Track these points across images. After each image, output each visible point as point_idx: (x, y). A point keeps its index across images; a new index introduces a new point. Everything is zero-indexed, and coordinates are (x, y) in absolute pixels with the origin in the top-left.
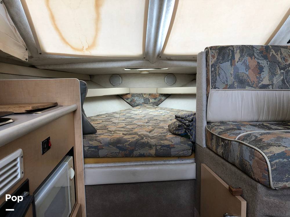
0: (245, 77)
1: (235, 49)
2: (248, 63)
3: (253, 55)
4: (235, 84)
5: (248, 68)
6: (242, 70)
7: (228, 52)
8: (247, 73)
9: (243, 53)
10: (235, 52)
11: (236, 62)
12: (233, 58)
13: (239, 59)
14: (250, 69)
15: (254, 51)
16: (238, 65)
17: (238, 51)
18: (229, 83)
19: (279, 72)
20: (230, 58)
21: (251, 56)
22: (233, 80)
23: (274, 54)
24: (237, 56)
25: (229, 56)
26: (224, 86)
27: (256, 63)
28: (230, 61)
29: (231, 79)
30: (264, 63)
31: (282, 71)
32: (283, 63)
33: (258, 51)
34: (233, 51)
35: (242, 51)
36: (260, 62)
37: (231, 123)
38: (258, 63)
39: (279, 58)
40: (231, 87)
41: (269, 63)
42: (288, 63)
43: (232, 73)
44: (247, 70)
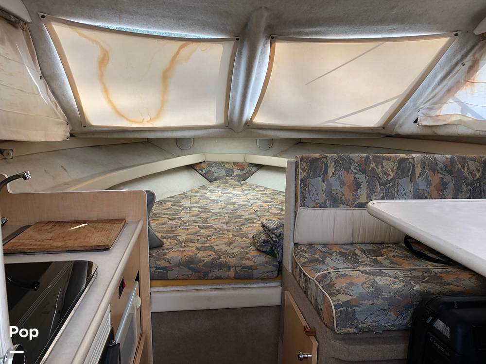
0: (339, 194)
1: (329, 162)
2: (343, 178)
3: (350, 168)
4: (327, 202)
5: (342, 183)
6: (336, 187)
7: (320, 165)
8: (342, 190)
9: (338, 166)
10: (329, 165)
11: (329, 177)
12: (326, 172)
13: (333, 174)
14: (345, 185)
15: (351, 164)
16: (332, 180)
17: (333, 164)
18: (321, 201)
19: (379, 189)
20: (322, 173)
21: (347, 169)
22: (325, 198)
23: (375, 167)
24: (331, 170)
25: (321, 170)
26: (315, 204)
27: (353, 179)
28: (322, 176)
29: (323, 197)
30: (362, 178)
31: (383, 187)
32: (384, 178)
33: (356, 164)
34: (326, 165)
35: (337, 164)
36: (357, 176)
37: (319, 247)
38: (355, 178)
39: (379, 172)
40: (323, 205)
41: (367, 178)
42: (389, 178)
43: (324, 189)
44: (342, 186)
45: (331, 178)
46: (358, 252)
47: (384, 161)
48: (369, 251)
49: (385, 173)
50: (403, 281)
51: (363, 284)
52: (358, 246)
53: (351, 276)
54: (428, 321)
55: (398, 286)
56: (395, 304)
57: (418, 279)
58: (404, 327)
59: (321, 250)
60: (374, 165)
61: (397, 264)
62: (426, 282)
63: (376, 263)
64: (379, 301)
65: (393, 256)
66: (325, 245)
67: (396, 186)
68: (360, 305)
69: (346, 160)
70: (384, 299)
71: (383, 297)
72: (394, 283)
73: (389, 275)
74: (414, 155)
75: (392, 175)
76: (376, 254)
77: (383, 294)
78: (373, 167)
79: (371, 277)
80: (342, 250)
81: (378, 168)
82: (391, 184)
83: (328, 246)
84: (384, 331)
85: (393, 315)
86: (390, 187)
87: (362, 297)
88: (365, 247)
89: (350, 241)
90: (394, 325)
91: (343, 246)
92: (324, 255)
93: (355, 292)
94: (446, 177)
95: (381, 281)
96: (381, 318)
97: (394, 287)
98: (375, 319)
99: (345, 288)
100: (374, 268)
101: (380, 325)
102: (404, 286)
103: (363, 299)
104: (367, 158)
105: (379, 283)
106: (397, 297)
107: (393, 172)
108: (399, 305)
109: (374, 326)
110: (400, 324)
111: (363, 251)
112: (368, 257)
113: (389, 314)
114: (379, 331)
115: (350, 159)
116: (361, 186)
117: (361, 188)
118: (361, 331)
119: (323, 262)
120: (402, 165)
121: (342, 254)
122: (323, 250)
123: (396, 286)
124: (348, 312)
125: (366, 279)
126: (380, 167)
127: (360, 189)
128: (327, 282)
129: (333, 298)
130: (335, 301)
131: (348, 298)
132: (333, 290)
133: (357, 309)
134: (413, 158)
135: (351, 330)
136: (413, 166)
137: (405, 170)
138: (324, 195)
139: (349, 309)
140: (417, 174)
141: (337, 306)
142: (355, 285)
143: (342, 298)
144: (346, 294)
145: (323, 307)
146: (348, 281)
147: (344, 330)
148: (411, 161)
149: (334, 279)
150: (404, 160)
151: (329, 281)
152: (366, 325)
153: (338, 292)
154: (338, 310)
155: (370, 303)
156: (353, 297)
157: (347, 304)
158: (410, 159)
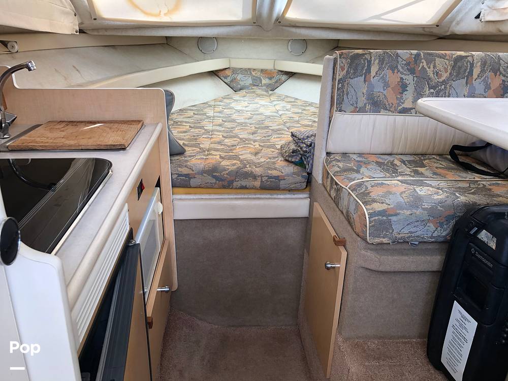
0: (382, 97)
1: (373, 59)
2: (388, 79)
3: (397, 67)
4: (367, 107)
5: (386, 85)
6: (378, 88)
7: (363, 62)
8: (385, 92)
9: (382, 64)
10: (372, 62)
11: (372, 77)
12: (369, 71)
13: (376, 74)
14: (389, 87)
15: (398, 62)
16: (375, 81)
17: (377, 61)
18: (360, 105)
19: (427, 92)
20: (364, 71)
21: (393, 68)
22: (365, 101)
23: (425, 66)
24: (374, 69)
25: (363, 68)
26: (353, 108)
27: (399, 80)
28: (363, 76)
29: (362, 101)
30: (409, 79)
31: (432, 91)
32: (435, 79)
33: (404, 62)
34: (369, 62)
35: (381, 62)
36: (404, 77)
37: (355, 157)
38: (402, 78)
39: (430, 72)
40: (362, 110)
41: (415, 79)
42: (441, 80)
43: (365, 91)
44: (385, 88)
46: (397, 162)
47: (437, 59)
48: (409, 162)
49: (437, 73)
50: (447, 192)
51: (402, 193)
52: (396, 156)
53: (388, 185)
54: (472, 232)
55: (441, 196)
56: (434, 214)
57: (463, 191)
58: (442, 239)
59: (357, 159)
60: (425, 64)
61: (440, 175)
62: (473, 193)
63: (417, 173)
64: (418, 212)
65: (437, 168)
66: (360, 154)
67: (448, 88)
68: (396, 215)
69: (392, 57)
70: (424, 209)
71: (423, 207)
72: (437, 193)
73: (431, 186)
74: (474, 53)
75: (445, 76)
76: (417, 165)
77: (424, 204)
78: (423, 66)
79: (412, 187)
80: (380, 160)
81: (429, 68)
82: (443, 86)
83: (363, 155)
84: (420, 242)
85: (432, 227)
86: (441, 90)
87: (400, 206)
88: (405, 158)
89: (389, 151)
90: (432, 237)
91: (381, 156)
92: (359, 164)
93: (391, 202)
95: (422, 191)
96: (418, 229)
97: (436, 197)
98: (412, 230)
99: (382, 197)
100: (414, 178)
101: (417, 236)
102: (447, 197)
103: (402, 208)
104: (418, 55)
105: (420, 193)
106: (439, 208)
107: (446, 73)
108: (440, 217)
109: (410, 237)
110: (439, 236)
111: (403, 162)
112: (408, 168)
113: (428, 224)
114: (415, 243)
115: (397, 55)
116: (408, 89)
117: (407, 90)
118: (396, 242)
119: (358, 171)
120: (458, 65)
121: (379, 164)
122: (359, 159)
123: (439, 197)
124: (383, 222)
125: (405, 188)
126: (432, 66)
127: (405, 93)
128: (362, 191)
129: (368, 207)
130: (369, 209)
131: (384, 207)
132: (368, 199)
133: (394, 218)
134: (473, 56)
135: (385, 240)
136: (472, 65)
137: (461, 70)
138: (364, 99)
139: (385, 218)
140: (475, 76)
141: (371, 215)
142: (393, 194)
143: (378, 207)
144: (382, 203)
145: (355, 216)
146: (385, 190)
147: (377, 240)
148: (470, 59)
149: (369, 188)
150: (461, 58)
151: (364, 190)
152: (401, 235)
153: (374, 201)
154: (372, 219)
155: (409, 212)
156: (389, 207)
157: (383, 213)
158: (469, 56)
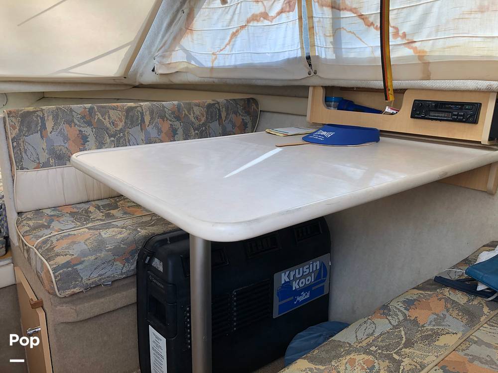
0: (64, 150)
1: (46, 115)
2: (66, 132)
3: (73, 121)
4: (51, 161)
5: (66, 139)
6: (58, 143)
7: (35, 119)
8: (66, 145)
9: (57, 120)
10: (46, 119)
11: (49, 133)
12: (44, 127)
13: (53, 129)
14: (70, 139)
15: (73, 116)
17: (51, 117)
18: (42, 160)
19: (108, 140)
20: (39, 128)
21: (70, 122)
22: (47, 156)
23: (101, 118)
24: (49, 125)
25: (37, 125)
26: (35, 165)
27: (78, 132)
28: (39, 132)
29: (44, 157)
30: (88, 131)
31: (112, 139)
32: (112, 129)
33: (79, 116)
34: (43, 119)
35: (56, 117)
36: (83, 129)
37: (48, 212)
38: (80, 131)
39: (106, 123)
40: (46, 165)
41: (94, 130)
43: (44, 147)
44: (66, 141)
45: (51, 133)
46: (92, 209)
47: (110, 111)
48: (104, 206)
49: (113, 123)
50: (130, 230)
51: (86, 240)
52: (93, 203)
53: (75, 235)
54: (147, 262)
55: (125, 234)
56: (118, 253)
57: (144, 225)
58: (132, 273)
59: (50, 214)
60: (100, 116)
61: (129, 214)
62: (153, 225)
63: (108, 216)
64: (103, 254)
65: (129, 207)
66: (55, 208)
67: (127, 135)
68: (81, 263)
69: (66, 112)
70: (108, 251)
71: (107, 249)
72: (120, 233)
73: (117, 227)
74: (142, 104)
75: (121, 125)
76: (111, 208)
77: (107, 246)
79: (97, 232)
80: (75, 210)
81: (105, 119)
82: (122, 134)
83: (58, 208)
84: (113, 282)
85: (119, 264)
86: (121, 138)
87: (84, 254)
88: (100, 203)
89: (85, 199)
90: (122, 274)
91: (78, 206)
92: (51, 219)
93: (75, 251)
94: (175, 123)
95: (106, 234)
96: (107, 270)
97: (119, 236)
98: (101, 272)
99: (66, 249)
100: (104, 222)
101: (108, 277)
102: (129, 234)
103: (85, 256)
104: (91, 109)
105: (104, 236)
106: (122, 246)
107: (121, 122)
108: (124, 254)
109: (100, 279)
110: (128, 271)
111: (98, 208)
112: (102, 212)
113: (115, 264)
114: (108, 283)
115: (71, 110)
116: (88, 139)
117: (88, 141)
118: (88, 288)
119: (48, 227)
120: (130, 114)
121: (72, 214)
122: (52, 213)
123: (122, 236)
124: (68, 274)
125: (91, 235)
126: (107, 118)
127: (88, 143)
128: (46, 248)
129: (51, 262)
130: (53, 265)
131: (68, 258)
132: (52, 254)
133: (79, 267)
134: (141, 106)
135: (77, 290)
136: (142, 114)
137: (133, 119)
138: (45, 154)
139: (70, 269)
140: (147, 122)
141: (55, 270)
142: (76, 243)
143: (61, 260)
144: (66, 255)
145: (43, 275)
146: (70, 241)
147: (69, 292)
148: (139, 109)
149: (55, 241)
150: (131, 109)
151: (49, 245)
152: (91, 281)
153: (58, 255)
154: (57, 274)
155: (93, 257)
156: (73, 257)
157: (67, 264)
158: (138, 107)
